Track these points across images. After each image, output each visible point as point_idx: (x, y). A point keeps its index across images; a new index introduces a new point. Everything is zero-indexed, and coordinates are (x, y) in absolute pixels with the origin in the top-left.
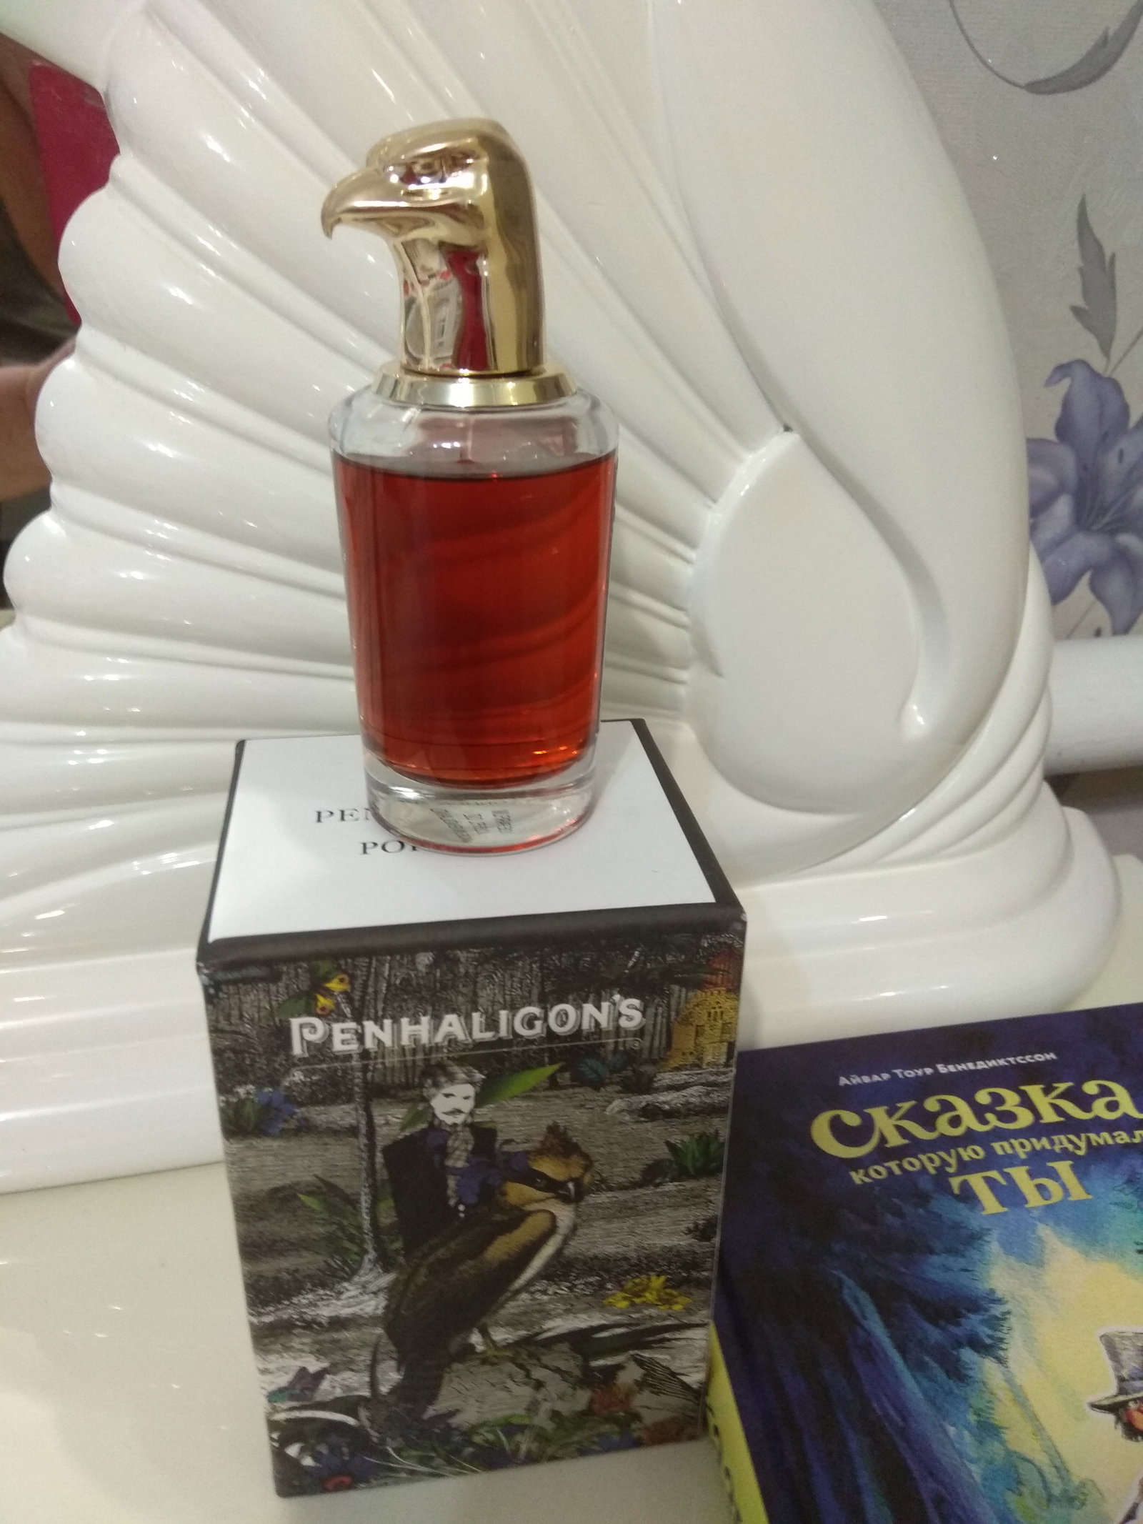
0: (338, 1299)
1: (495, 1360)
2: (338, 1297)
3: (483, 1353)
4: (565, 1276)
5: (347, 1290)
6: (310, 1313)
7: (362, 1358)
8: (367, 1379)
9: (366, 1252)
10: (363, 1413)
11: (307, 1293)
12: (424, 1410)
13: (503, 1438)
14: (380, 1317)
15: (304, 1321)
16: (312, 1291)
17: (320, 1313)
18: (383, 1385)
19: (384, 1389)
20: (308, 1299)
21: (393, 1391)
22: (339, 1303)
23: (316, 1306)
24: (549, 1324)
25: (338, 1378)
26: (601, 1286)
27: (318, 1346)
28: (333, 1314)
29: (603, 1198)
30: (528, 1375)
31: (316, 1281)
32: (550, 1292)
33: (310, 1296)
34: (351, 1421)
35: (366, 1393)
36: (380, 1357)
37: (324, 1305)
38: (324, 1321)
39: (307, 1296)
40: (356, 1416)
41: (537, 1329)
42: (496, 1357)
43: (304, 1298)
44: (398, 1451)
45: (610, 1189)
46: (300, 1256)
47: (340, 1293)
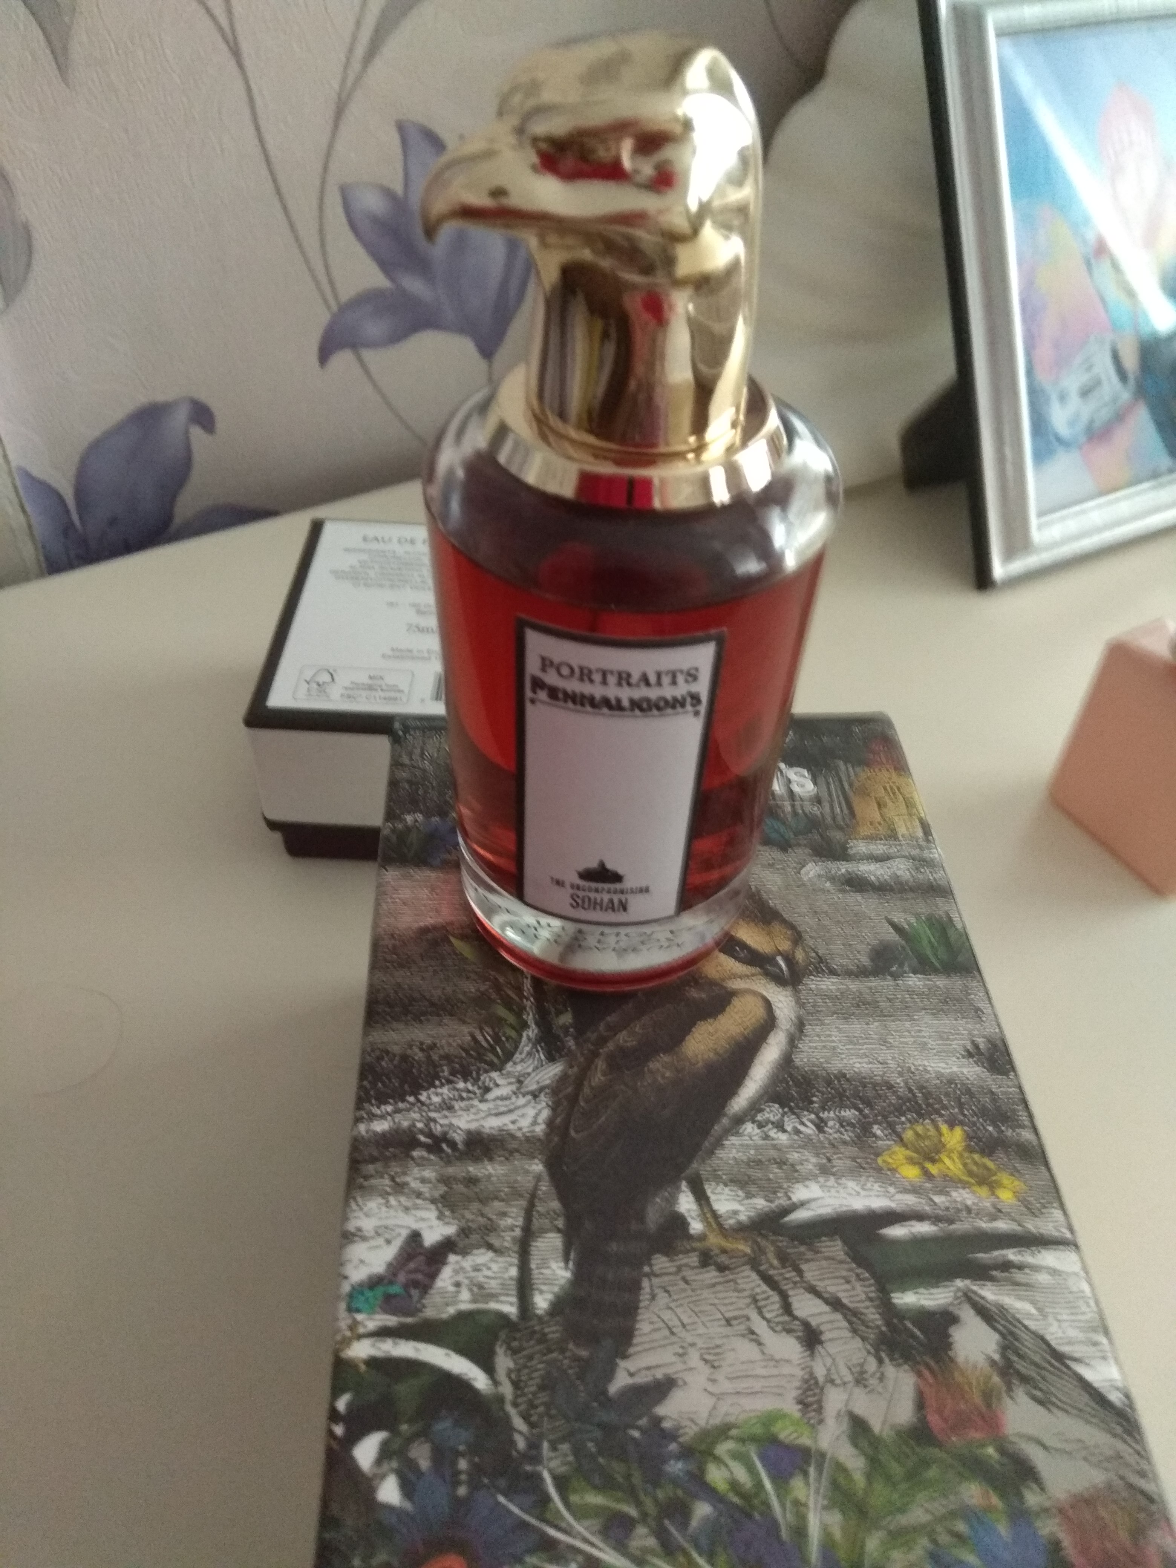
0: (482, 1100)
1: (723, 1259)
2: (483, 1095)
3: (702, 1238)
4: (805, 1103)
5: (497, 1085)
6: (442, 1121)
7: (509, 1221)
8: (514, 1272)
9: (525, 1025)
10: (503, 1362)
11: (442, 1085)
12: (609, 1373)
13: (768, 1485)
14: (539, 1140)
15: (430, 1134)
16: (449, 1082)
17: (455, 1121)
18: (542, 1292)
19: (542, 1302)
20: (442, 1094)
21: (558, 1307)
22: (483, 1106)
23: (450, 1108)
24: (800, 1193)
25: (467, 1263)
26: (864, 1129)
27: (443, 1189)
28: (473, 1126)
29: (828, 984)
30: (787, 1308)
31: (457, 1066)
32: (789, 1128)
33: (445, 1090)
34: (480, 1380)
35: (509, 1307)
36: (536, 1223)
37: (462, 1109)
38: (459, 1138)
39: (439, 1090)
40: (489, 1368)
41: (783, 1202)
42: (724, 1251)
43: (437, 1094)
44: (562, 1483)
45: (833, 972)
46: (440, 1024)
47: (487, 1090)
